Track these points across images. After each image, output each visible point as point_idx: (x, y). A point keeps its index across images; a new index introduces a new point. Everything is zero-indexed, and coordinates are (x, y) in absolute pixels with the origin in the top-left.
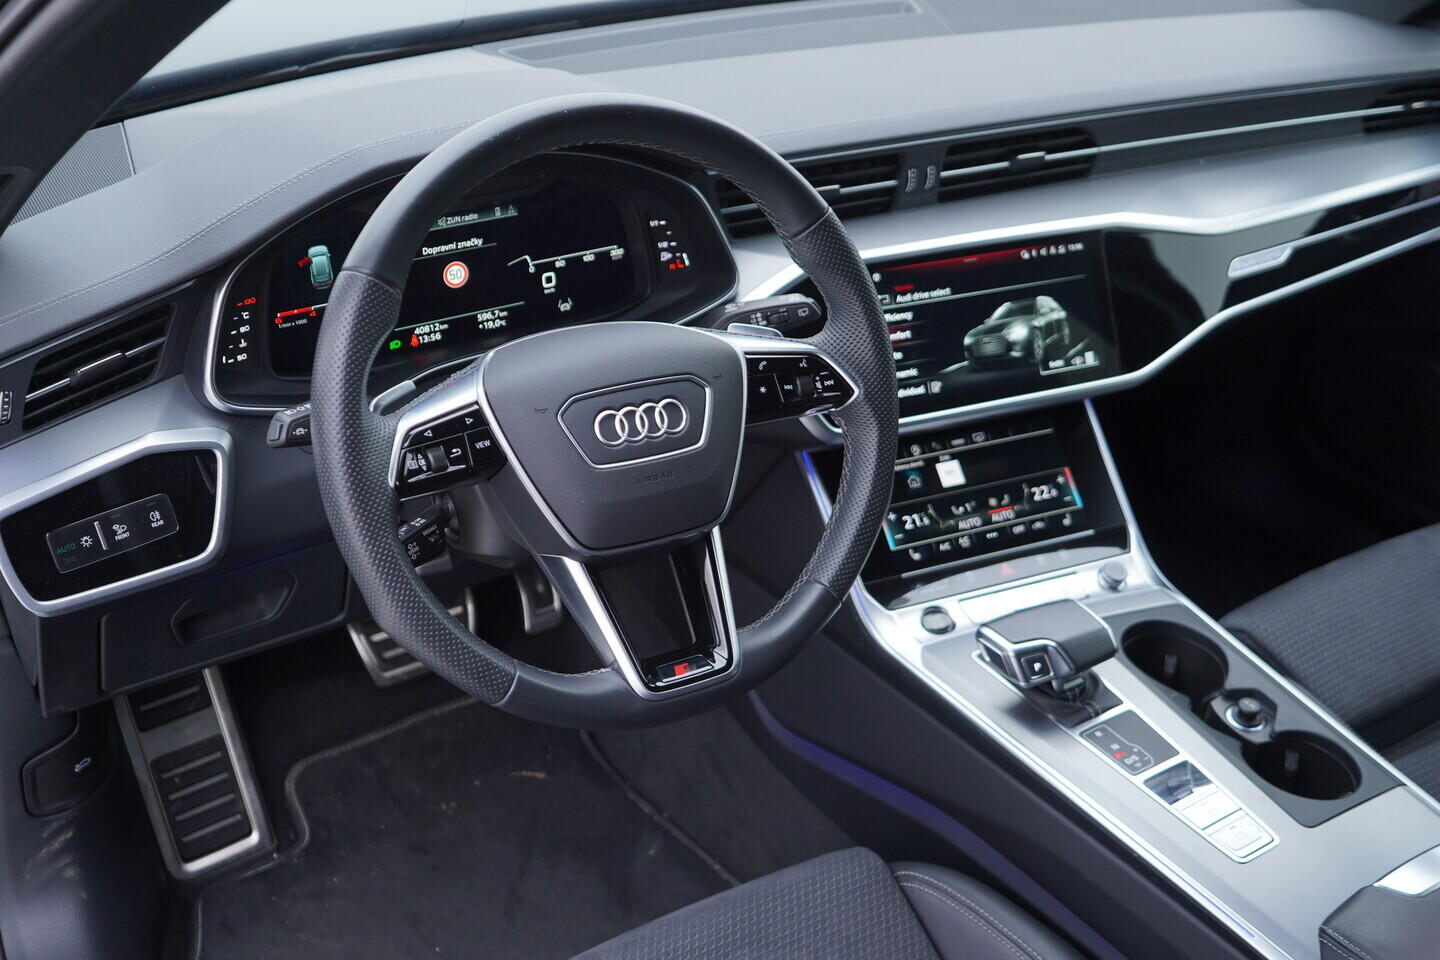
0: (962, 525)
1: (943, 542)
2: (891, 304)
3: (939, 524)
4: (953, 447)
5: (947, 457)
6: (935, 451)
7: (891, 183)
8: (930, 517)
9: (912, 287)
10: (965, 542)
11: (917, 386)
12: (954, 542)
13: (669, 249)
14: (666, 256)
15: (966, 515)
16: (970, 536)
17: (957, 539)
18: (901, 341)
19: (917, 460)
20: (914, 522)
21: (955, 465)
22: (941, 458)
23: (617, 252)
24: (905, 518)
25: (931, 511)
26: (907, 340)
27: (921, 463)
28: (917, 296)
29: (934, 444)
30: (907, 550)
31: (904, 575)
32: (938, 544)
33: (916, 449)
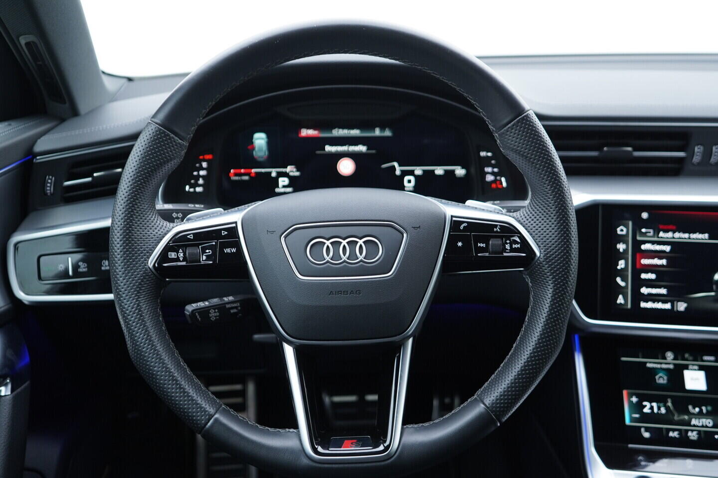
0: (694, 422)
1: (674, 430)
2: (653, 236)
3: (673, 415)
4: (703, 361)
5: (696, 367)
6: (687, 360)
7: (681, 154)
8: (667, 408)
9: (674, 228)
10: (693, 436)
11: (664, 302)
12: (684, 434)
13: (493, 173)
14: (490, 178)
15: (700, 414)
16: (699, 432)
17: (687, 431)
18: (657, 266)
19: (669, 364)
20: (652, 408)
21: (701, 375)
22: (690, 367)
23: (460, 172)
24: (645, 403)
25: (669, 404)
26: (662, 266)
27: (671, 367)
28: (677, 235)
29: (687, 355)
30: (640, 428)
31: (630, 446)
32: (669, 430)
33: (670, 355)
